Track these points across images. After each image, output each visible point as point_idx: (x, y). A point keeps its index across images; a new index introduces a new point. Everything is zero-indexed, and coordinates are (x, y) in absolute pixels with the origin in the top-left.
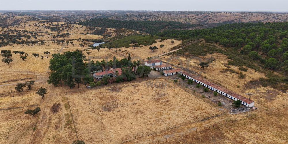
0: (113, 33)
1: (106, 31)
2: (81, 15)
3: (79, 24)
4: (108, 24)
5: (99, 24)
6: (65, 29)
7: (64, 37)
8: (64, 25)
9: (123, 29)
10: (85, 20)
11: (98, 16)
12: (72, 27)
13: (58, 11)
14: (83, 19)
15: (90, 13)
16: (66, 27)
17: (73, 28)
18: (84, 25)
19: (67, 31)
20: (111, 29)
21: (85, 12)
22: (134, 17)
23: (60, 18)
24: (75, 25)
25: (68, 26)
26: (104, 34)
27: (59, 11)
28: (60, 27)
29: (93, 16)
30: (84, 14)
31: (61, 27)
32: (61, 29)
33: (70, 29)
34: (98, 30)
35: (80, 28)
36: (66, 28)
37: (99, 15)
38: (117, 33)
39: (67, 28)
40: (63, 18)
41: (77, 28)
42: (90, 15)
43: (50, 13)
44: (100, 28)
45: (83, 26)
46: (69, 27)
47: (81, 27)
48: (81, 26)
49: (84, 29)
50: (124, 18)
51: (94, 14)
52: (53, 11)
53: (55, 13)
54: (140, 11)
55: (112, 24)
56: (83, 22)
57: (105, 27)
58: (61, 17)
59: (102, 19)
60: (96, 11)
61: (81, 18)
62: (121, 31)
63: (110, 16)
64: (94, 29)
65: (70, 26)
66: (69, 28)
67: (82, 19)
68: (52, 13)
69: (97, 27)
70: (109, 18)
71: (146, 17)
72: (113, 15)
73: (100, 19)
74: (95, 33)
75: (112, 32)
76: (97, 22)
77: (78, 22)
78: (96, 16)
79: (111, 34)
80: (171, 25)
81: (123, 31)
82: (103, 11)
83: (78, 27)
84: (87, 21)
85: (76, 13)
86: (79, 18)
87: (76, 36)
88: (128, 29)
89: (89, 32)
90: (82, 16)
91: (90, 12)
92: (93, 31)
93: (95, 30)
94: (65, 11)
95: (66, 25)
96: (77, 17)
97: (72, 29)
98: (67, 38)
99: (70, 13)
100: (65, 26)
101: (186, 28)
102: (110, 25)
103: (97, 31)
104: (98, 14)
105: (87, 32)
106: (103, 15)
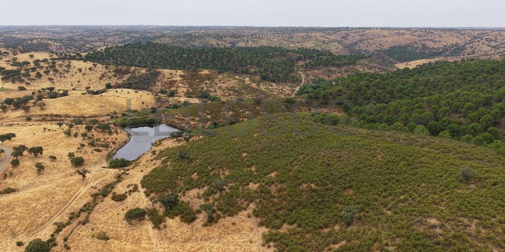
0: (180, 85)
1: (159, 78)
2: (97, 35)
3: (85, 59)
4: (161, 57)
5: (137, 57)
6: (43, 74)
7: (27, 109)
8: (42, 64)
9: (206, 72)
10: (104, 48)
11: (132, 37)
12: (66, 69)
13: (50, 28)
14: (101, 43)
15: (115, 31)
16: (47, 68)
17: (68, 72)
18: (99, 62)
19: (50, 79)
20: (174, 72)
21: (105, 29)
22: (210, 39)
23: (49, 42)
24: (74, 63)
25: (53, 66)
26: (154, 88)
27: (54, 27)
28: (31, 68)
29: (123, 37)
30: (104, 33)
31: (33, 69)
32: (33, 74)
33: (61, 73)
34: (137, 75)
35: (88, 71)
36: (47, 72)
37: (134, 35)
38: (191, 85)
39: (51, 72)
40: (56, 40)
41: (80, 70)
42: (115, 35)
43: (33, 31)
44: (144, 71)
45: (95, 66)
46: (57, 67)
47: (90, 69)
48: (90, 64)
49: (99, 74)
50: (188, 41)
51: (124, 32)
52: (40, 28)
53: (44, 32)
54: (211, 27)
55: (170, 57)
56: (98, 52)
57: (157, 68)
58: (51, 40)
59: (145, 44)
60: (126, 26)
61: (95, 42)
62: (203, 79)
63: (159, 37)
64: (127, 72)
65: (61, 66)
66: (56, 71)
67: (98, 44)
68: (37, 31)
69: (133, 68)
70: (158, 41)
71: (234, 39)
72: (164, 36)
73: (138, 45)
74: (130, 84)
75: (175, 81)
76: (134, 52)
77: (87, 53)
78: (127, 38)
79: (174, 88)
80: (311, 58)
81: (208, 77)
82: (140, 27)
83: (81, 67)
84: (107, 49)
85: (88, 31)
86: (93, 42)
87: (69, 104)
88: (220, 73)
89: (114, 81)
90: (99, 36)
91: (115, 29)
92: (125, 79)
93: (128, 76)
94: (64, 27)
95: (49, 63)
96: (89, 39)
97: (66, 74)
98: (39, 112)
99: (74, 31)
100: (46, 65)
101: (350, 64)
102: (167, 60)
103: (135, 77)
104: (132, 32)
105: (106, 82)
106: (142, 34)
